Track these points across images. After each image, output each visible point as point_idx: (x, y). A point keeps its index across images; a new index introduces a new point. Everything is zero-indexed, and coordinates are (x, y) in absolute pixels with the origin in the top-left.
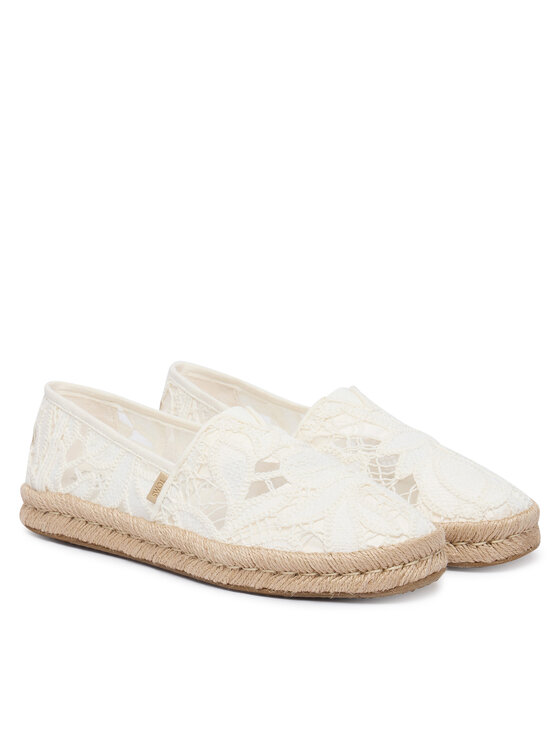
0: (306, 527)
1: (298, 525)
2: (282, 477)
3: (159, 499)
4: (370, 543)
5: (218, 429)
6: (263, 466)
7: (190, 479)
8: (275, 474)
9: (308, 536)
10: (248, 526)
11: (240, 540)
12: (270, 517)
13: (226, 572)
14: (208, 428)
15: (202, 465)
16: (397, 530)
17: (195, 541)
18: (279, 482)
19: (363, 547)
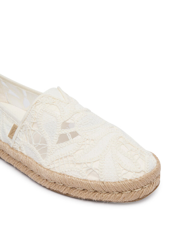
0: (89, 165)
1: (85, 163)
2: (76, 132)
3: (14, 137)
4: (125, 177)
5: (42, 103)
6: (65, 125)
7: (28, 130)
8: (72, 130)
9: (91, 171)
10: (58, 159)
11: (54, 168)
12: (69, 156)
13: (47, 183)
14: (37, 102)
15: (34, 123)
16: (139, 168)
17: (32, 163)
18: (74, 134)
19: (121, 179)
